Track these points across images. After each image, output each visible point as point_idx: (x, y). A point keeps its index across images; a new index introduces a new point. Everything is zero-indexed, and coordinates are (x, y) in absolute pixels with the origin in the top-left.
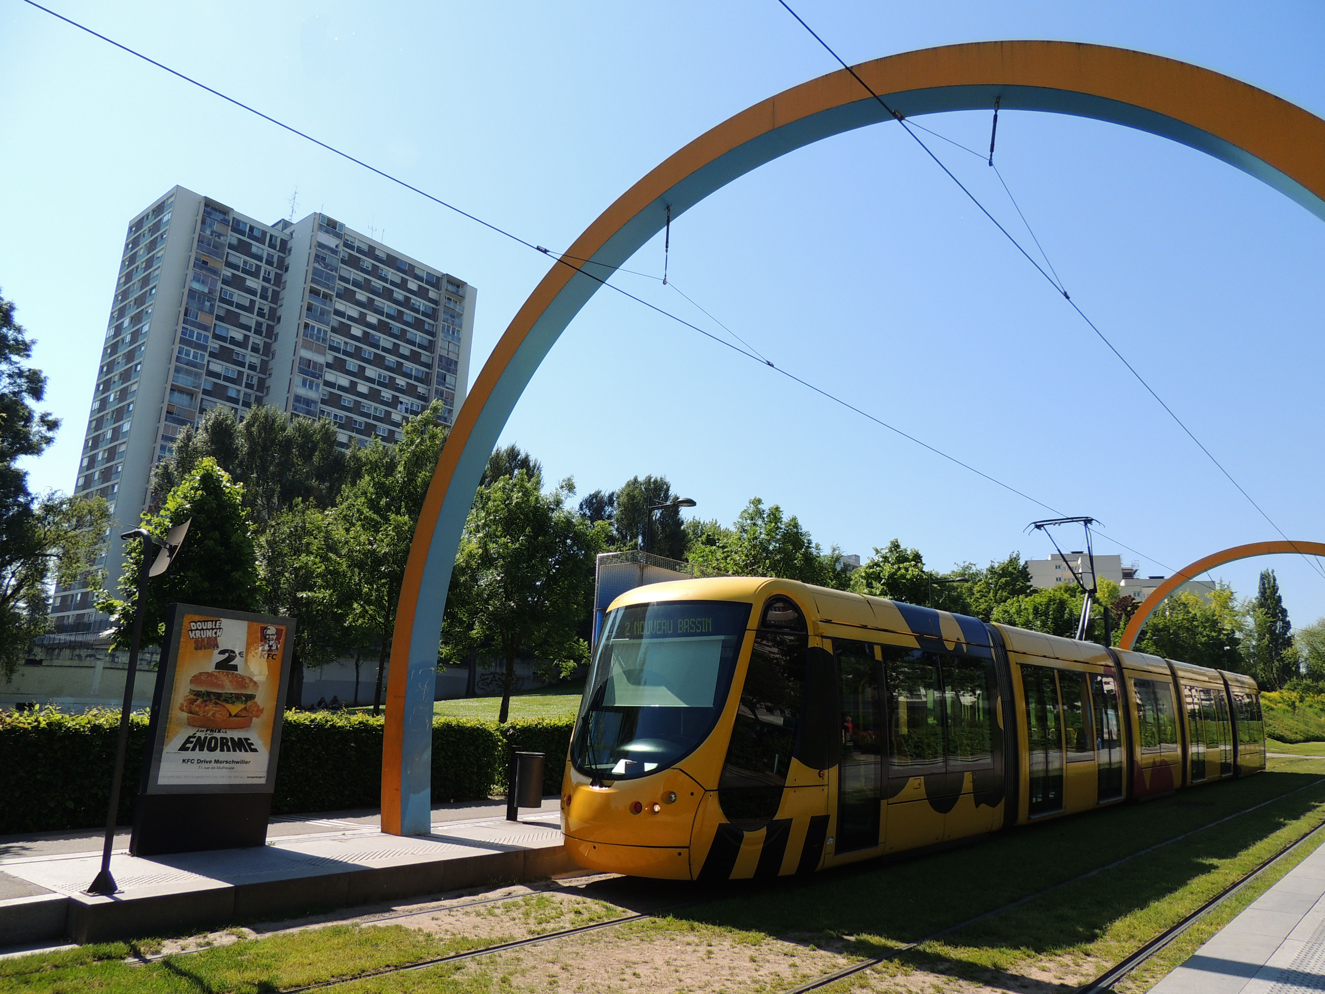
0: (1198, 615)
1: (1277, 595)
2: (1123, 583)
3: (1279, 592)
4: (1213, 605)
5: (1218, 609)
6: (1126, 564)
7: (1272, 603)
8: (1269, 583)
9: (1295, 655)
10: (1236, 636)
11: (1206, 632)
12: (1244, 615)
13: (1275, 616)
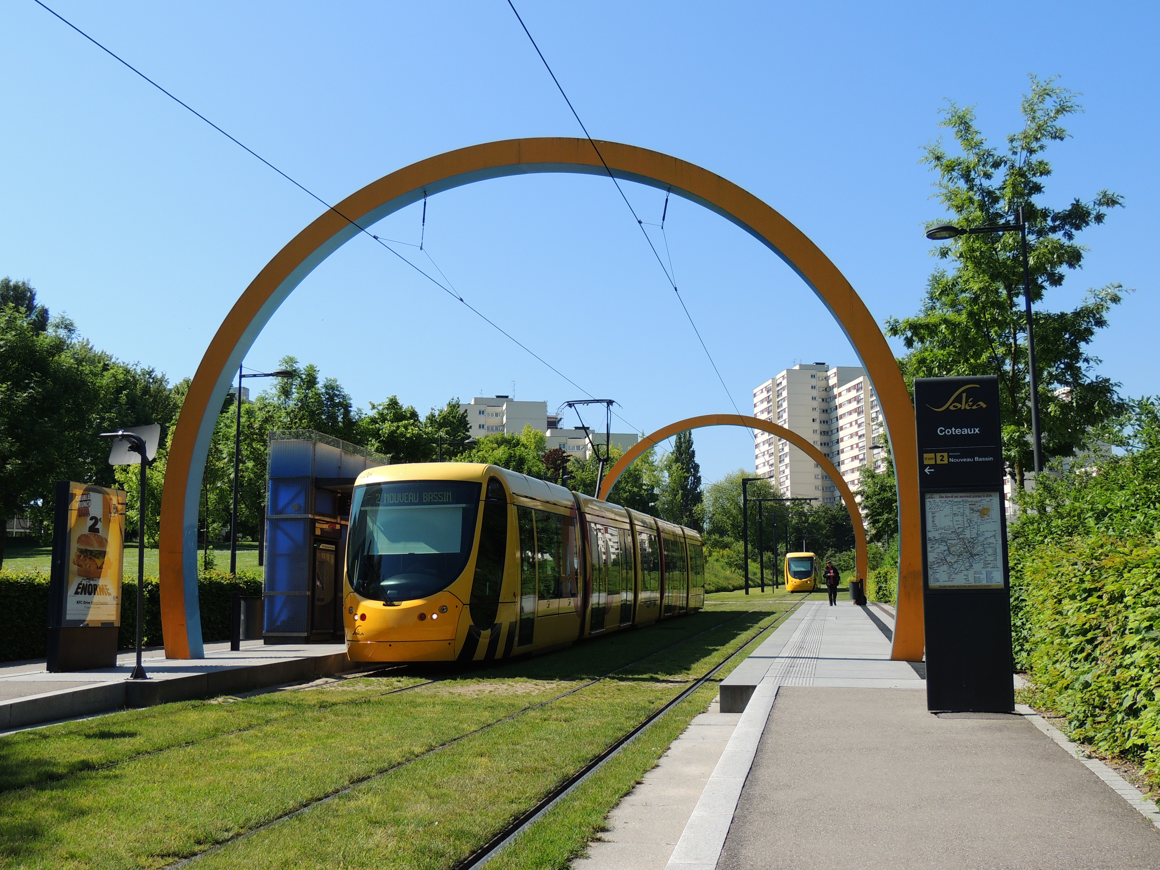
1: (692, 449)
2: (548, 433)
3: (693, 447)
5: (640, 464)
6: (551, 412)
7: (686, 458)
8: (685, 437)
9: (703, 510)
10: (655, 492)
11: (628, 487)
12: (662, 470)
13: (688, 471)
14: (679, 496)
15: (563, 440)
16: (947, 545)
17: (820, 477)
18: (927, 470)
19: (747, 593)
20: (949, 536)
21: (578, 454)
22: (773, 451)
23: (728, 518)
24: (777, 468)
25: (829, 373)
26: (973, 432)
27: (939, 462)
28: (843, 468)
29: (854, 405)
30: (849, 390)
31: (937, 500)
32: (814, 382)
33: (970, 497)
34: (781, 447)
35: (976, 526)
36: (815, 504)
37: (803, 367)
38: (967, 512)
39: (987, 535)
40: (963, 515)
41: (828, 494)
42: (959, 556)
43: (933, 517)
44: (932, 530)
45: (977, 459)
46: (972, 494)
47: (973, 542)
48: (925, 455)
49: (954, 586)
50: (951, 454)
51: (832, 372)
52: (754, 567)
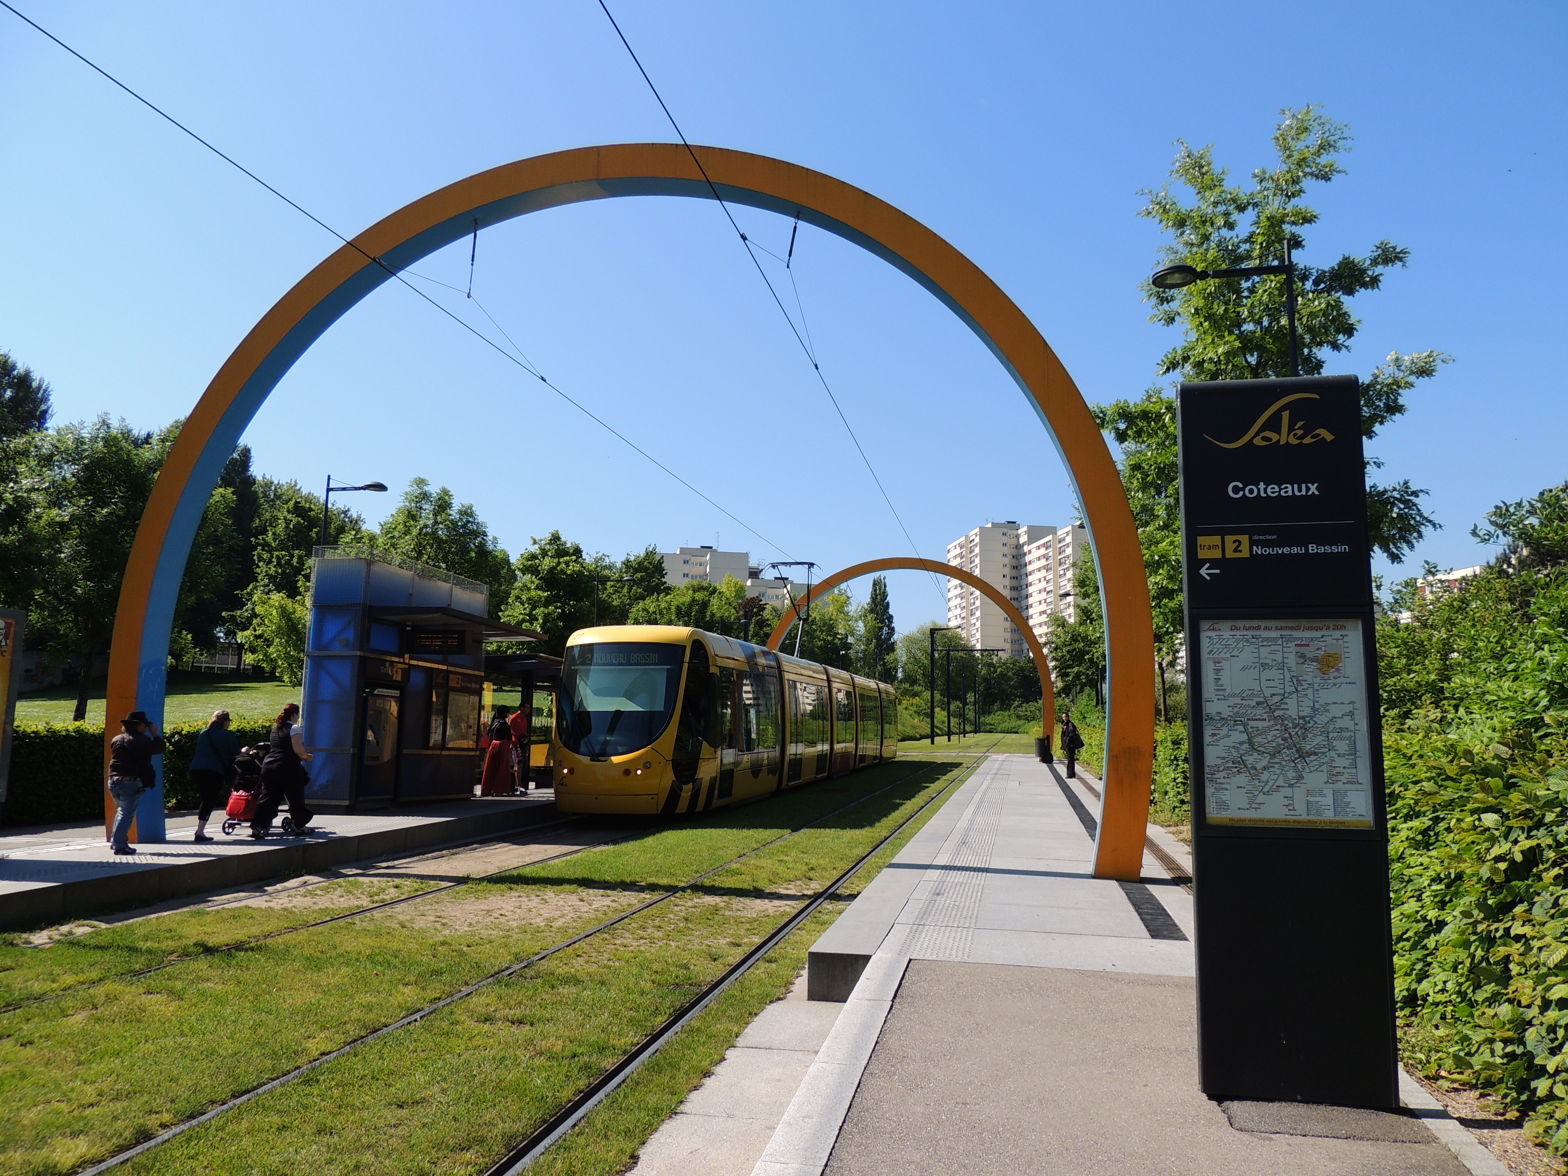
0: (817, 618)
1: (886, 602)
2: (749, 583)
3: (888, 599)
4: (831, 609)
5: (835, 613)
6: (753, 563)
7: (881, 609)
8: (880, 589)
9: (896, 660)
10: (849, 641)
11: (823, 636)
12: (856, 621)
13: (882, 621)
14: (872, 646)
15: (762, 590)
16: (1246, 731)
17: (1009, 630)
18: (1203, 572)
19: (933, 743)
20: (1251, 712)
21: (777, 604)
22: (964, 604)
23: (920, 668)
24: (968, 620)
25: (1020, 531)
26: (1304, 493)
27: (1230, 554)
28: (1031, 622)
29: (1043, 562)
30: (1038, 548)
31: (1227, 634)
32: (1005, 539)
33: (1298, 628)
34: (972, 601)
35: (1310, 692)
36: (1004, 656)
37: (994, 525)
38: (1292, 660)
39: (1335, 711)
40: (1281, 667)
41: (1016, 647)
42: (1273, 756)
43: (1218, 671)
44: (1215, 698)
45: (1312, 548)
46: (1304, 623)
47: (1304, 725)
48: (1201, 540)
49: (1262, 821)
50: (1256, 537)
51: (1022, 530)
52: (940, 715)
